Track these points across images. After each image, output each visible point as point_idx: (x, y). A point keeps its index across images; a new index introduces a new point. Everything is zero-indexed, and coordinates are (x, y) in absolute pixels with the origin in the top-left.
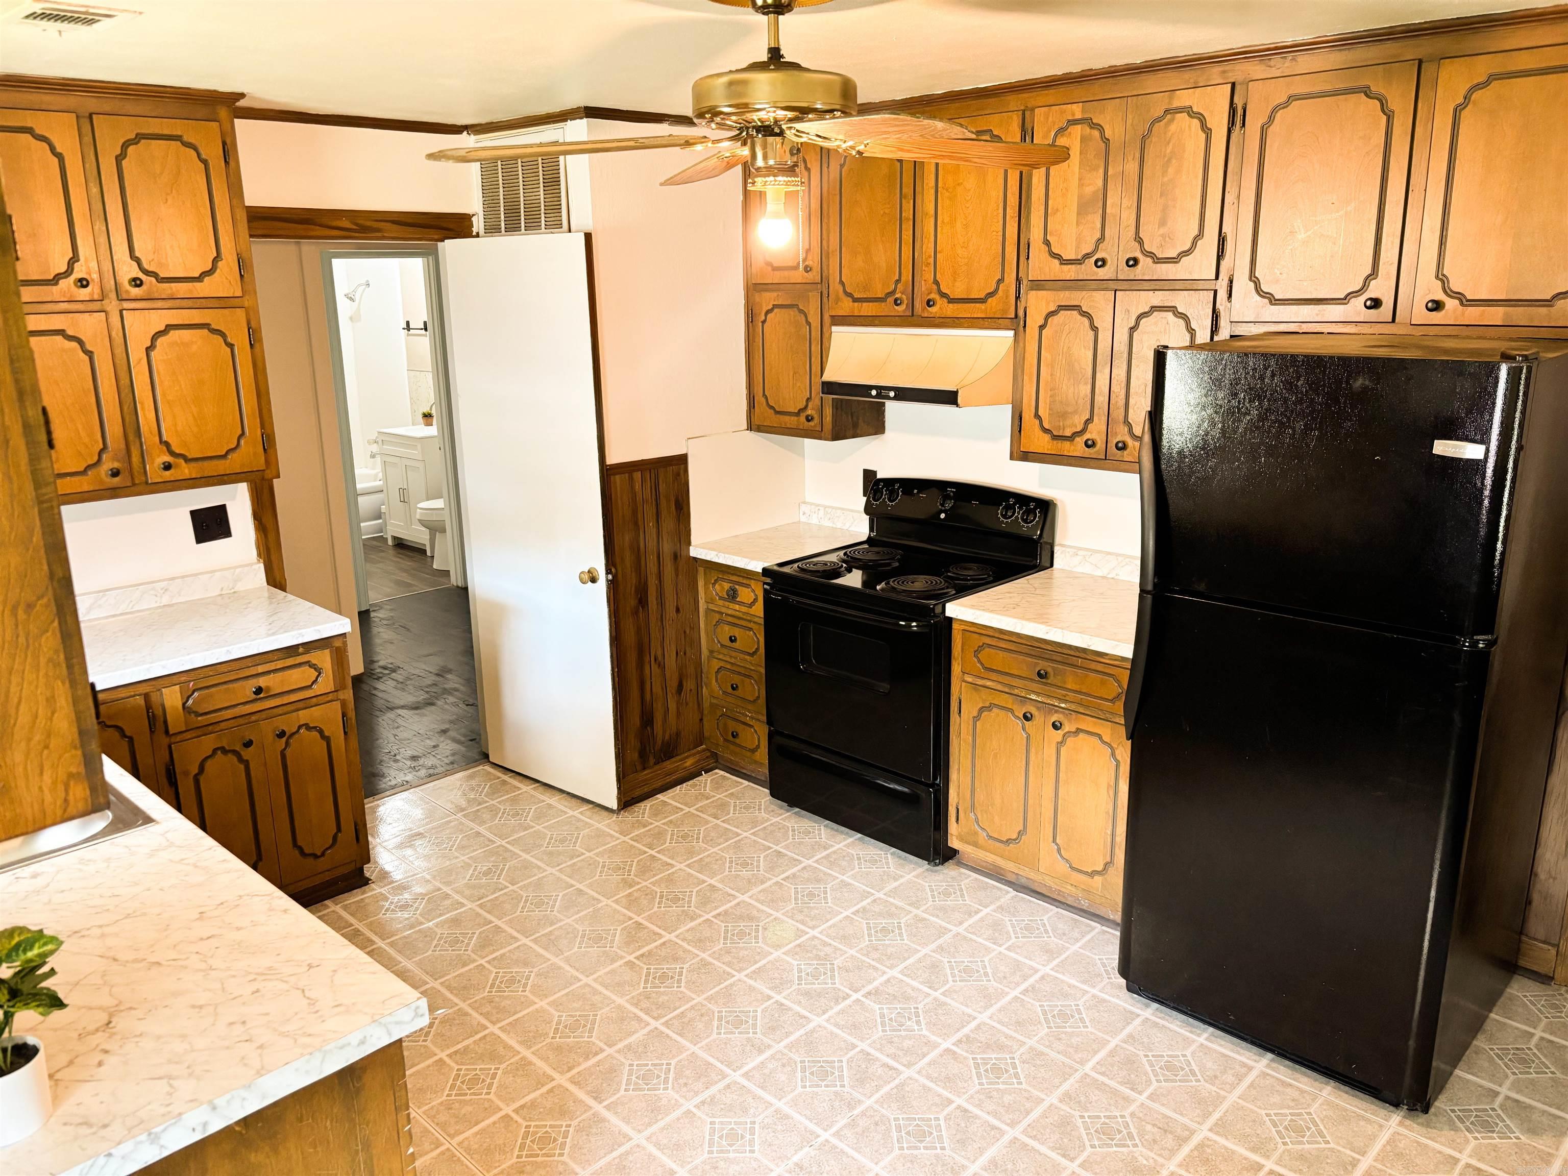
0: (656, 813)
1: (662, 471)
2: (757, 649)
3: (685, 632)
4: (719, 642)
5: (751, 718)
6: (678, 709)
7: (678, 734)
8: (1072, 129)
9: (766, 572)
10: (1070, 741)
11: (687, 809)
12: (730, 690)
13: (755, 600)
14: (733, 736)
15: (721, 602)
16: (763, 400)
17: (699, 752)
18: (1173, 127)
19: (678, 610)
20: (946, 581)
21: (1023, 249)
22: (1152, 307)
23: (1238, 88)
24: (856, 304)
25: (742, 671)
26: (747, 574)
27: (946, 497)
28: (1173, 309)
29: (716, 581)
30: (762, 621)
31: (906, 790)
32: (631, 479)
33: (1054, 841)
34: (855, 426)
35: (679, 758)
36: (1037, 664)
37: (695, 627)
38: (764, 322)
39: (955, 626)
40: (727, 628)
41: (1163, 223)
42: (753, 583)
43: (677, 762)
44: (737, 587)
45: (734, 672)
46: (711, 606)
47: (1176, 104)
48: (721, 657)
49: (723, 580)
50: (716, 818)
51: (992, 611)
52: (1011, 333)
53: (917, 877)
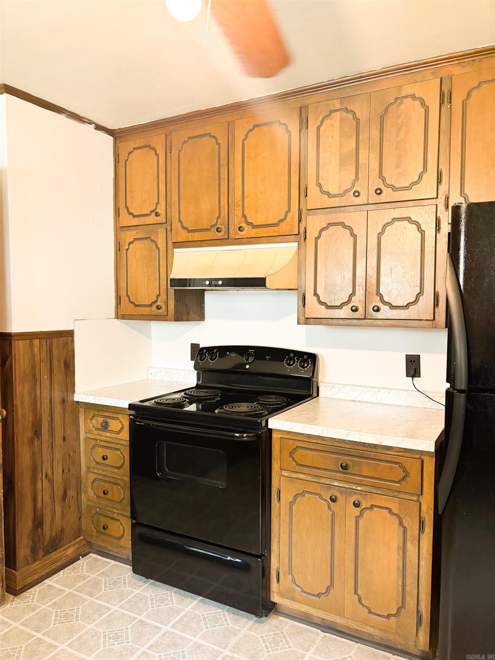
0: (43, 597)
1: (55, 341)
2: (123, 464)
3: (69, 455)
4: (94, 460)
5: (118, 514)
6: (62, 512)
7: (62, 531)
8: (333, 115)
9: (132, 407)
10: (367, 514)
11: (68, 591)
12: (102, 494)
13: (122, 429)
14: (104, 528)
15: (96, 432)
16: (127, 299)
17: (78, 543)
18: (402, 107)
19: (64, 439)
20: (261, 406)
21: (303, 192)
22: (393, 219)
23: (444, 81)
24: (190, 234)
25: (112, 480)
26: (116, 410)
27: (249, 355)
28: (409, 219)
29: (93, 417)
30: (128, 443)
31: (240, 561)
32: (31, 344)
33: (356, 592)
34: (188, 313)
35: (62, 549)
36: (339, 459)
37: (77, 451)
38: (127, 250)
39: (274, 435)
40: (100, 450)
41: (398, 166)
42: (120, 416)
43: (61, 552)
44: (108, 420)
45: (105, 481)
46: (89, 435)
47: (403, 93)
48: (95, 471)
49: (98, 415)
50: (91, 595)
51: (302, 422)
52: (296, 244)
53: (250, 629)
